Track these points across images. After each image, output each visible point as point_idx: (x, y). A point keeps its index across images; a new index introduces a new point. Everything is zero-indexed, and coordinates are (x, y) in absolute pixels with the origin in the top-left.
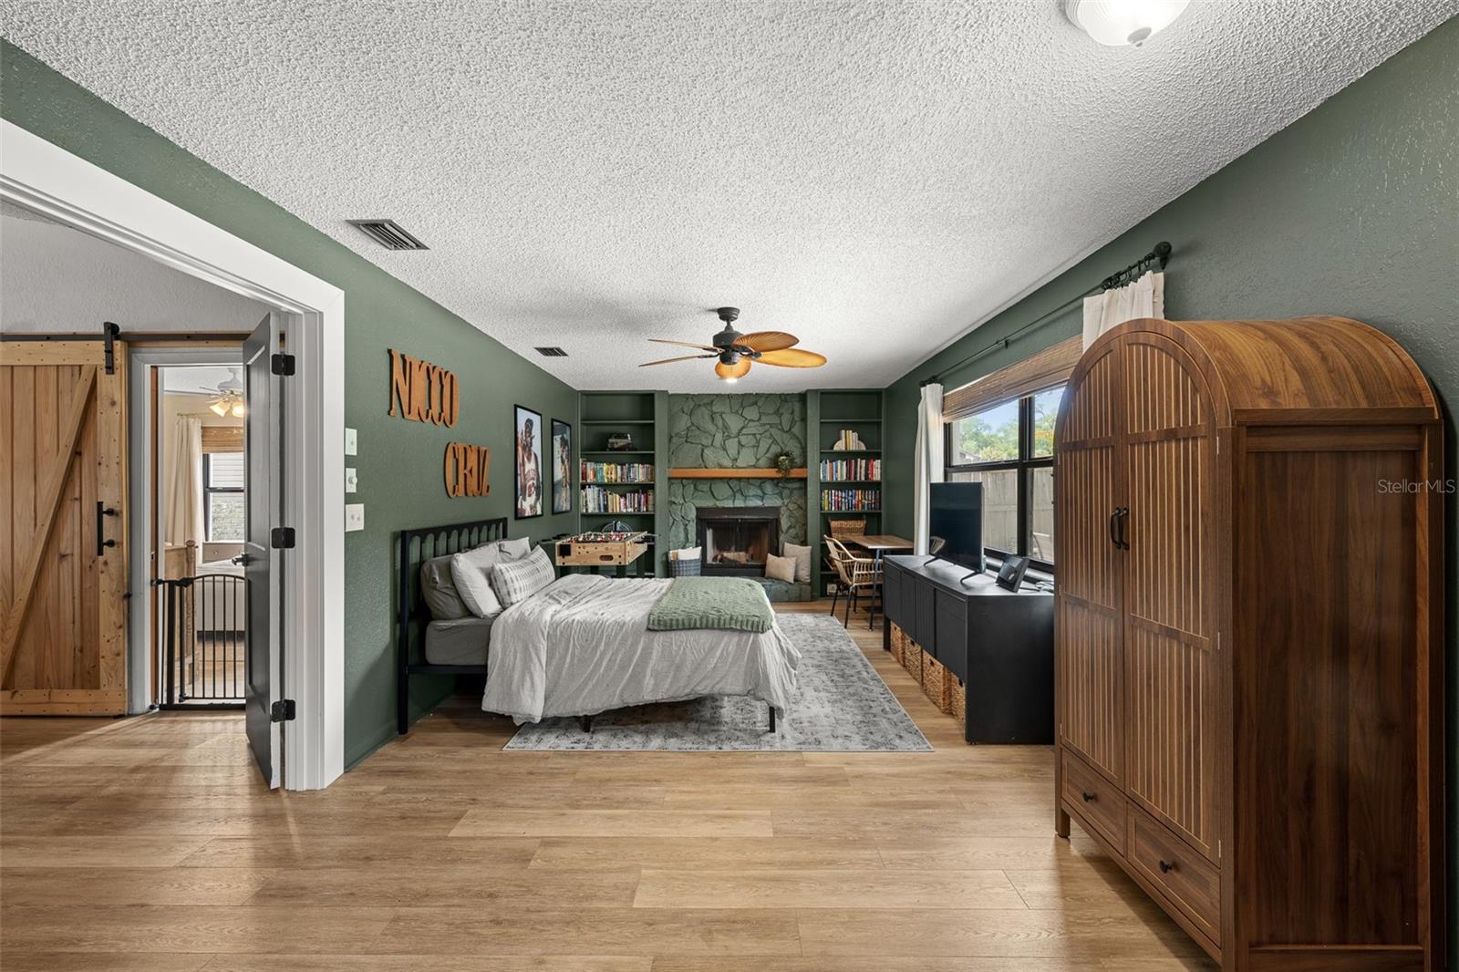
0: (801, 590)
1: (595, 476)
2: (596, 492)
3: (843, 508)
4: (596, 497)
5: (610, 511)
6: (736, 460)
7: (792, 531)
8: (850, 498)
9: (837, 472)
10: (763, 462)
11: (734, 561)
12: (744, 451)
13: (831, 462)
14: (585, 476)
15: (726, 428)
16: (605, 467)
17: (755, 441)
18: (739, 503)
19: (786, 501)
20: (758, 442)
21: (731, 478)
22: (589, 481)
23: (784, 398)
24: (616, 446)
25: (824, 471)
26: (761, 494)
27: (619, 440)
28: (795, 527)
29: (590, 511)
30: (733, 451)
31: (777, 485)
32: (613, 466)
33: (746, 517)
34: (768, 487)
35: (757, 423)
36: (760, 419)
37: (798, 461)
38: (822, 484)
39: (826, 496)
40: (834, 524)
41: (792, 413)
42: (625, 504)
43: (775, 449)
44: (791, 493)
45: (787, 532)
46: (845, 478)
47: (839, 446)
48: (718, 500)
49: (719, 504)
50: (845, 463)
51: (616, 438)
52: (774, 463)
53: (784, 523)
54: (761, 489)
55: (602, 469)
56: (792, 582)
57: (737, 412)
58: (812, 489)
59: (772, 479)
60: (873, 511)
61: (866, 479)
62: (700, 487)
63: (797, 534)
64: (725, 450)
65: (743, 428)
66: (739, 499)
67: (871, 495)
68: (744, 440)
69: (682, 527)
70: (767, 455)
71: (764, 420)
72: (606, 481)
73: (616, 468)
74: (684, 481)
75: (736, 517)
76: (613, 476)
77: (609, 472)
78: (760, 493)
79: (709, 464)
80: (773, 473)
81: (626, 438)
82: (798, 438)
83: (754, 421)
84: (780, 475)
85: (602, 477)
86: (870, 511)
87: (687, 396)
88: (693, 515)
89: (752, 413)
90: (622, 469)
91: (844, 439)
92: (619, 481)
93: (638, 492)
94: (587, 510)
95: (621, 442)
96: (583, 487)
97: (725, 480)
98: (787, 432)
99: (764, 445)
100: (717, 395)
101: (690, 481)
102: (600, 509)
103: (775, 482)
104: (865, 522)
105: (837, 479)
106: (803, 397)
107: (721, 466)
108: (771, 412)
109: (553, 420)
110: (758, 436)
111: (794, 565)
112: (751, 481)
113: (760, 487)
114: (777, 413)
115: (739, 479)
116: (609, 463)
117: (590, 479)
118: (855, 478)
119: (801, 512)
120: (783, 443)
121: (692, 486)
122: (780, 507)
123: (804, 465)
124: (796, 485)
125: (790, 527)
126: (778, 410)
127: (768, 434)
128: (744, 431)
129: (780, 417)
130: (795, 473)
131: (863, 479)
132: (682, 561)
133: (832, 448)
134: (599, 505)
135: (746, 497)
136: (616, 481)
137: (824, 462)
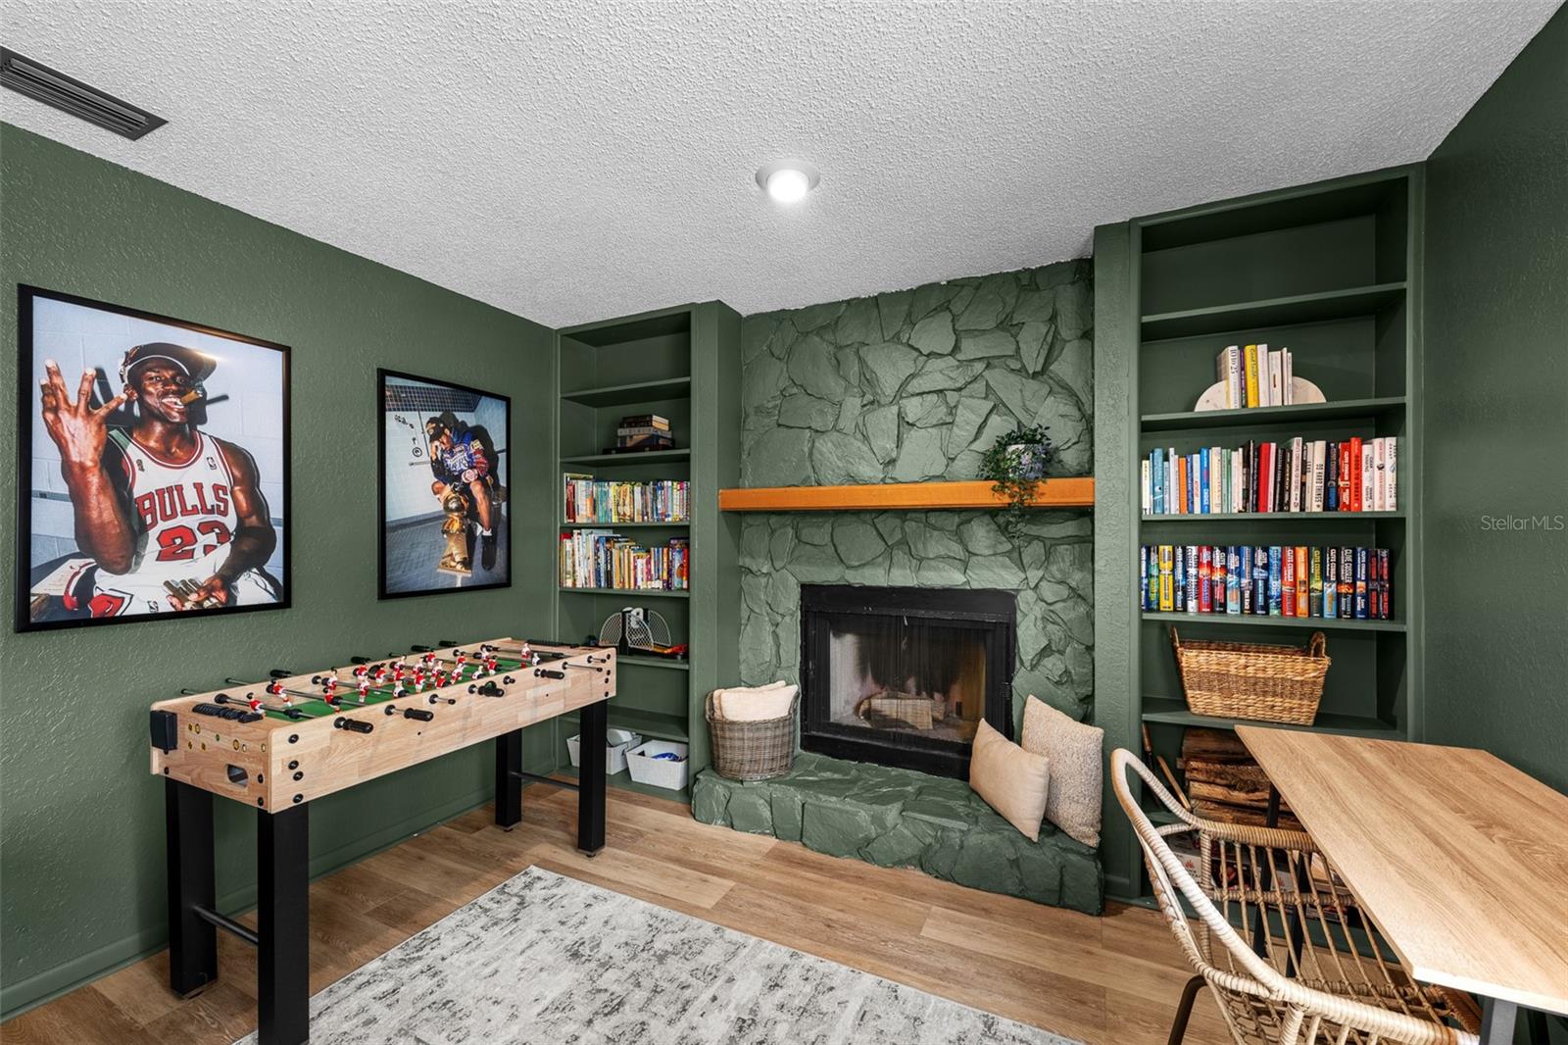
0: (1062, 868)
1: (594, 510)
2: (591, 544)
3: (1233, 606)
4: (591, 554)
5: (616, 586)
6: (893, 462)
7: (1053, 665)
8: (1259, 574)
9: (1206, 484)
10: (968, 463)
11: (898, 723)
12: (913, 437)
13: (1181, 454)
14: (572, 511)
15: (868, 380)
16: (612, 488)
17: (943, 409)
18: (902, 577)
19: (1034, 575)
20: (952, 410)
21: (882, 511)
22: (579, 520)
23: (1027, 283)
24: (629, 444)
25: (1159, 486)
26: (962, 554)
27: (634, 430)
28: (1061, 653)
29: (579, 585)
30: (885, 444)
31: (1003, 530)
32: (628, 487)
33: (922, 613)
34: (981, 535)
35: (951, 361)
36: (956, 349)
37: (1070, 458)
38: (1145, 525)
39: (1167, 566)
40: (1193, 660)
41: (1053, 319)
42: (649, 572)
43: (999, 426)
44: (1048, 554)
45: (1033, 667)
46: (1237, 503)
47: (1218, 399)
48: (848, 567)
49: (856, 578)
50: (1237, 457)
51: (630, 425)
52: (994, 465)
53: (1029, 637)
54: (962, 542)
55: (606, 493)
56: (1035, 837)
57: (896, 338)
58: (1115, 538)
59: (991, 512)
60: (1359, 625)
61: (1326, 507)
62: (806, 534)
63: (1066, 672)
64: (866, 438)
65: (913, 376)
66: (903, 567)
67: (1353, 566)
68: (913, 408)
69: (769, 628)
70: (976, 446)
71: (970, 349)
72: (615, 519)
73: (633, 492)
74: (773, 520)
75: (894, 613)
76: (628, 510)
77: (623, 500)
78: (956, 549)
79: (827, 474)
80: (983, 494)
81: (649, 423)
82: (1071, 393)
83: (941, 355)
84: (1006, 500)
85: (607, 512)
86: (1345, 624)
87: (781, 317)
88: (791, 601)
89: (935, 335)
90: (643, 493)
91: (1233, 377)
92: (638, 519)
93: (668, 545)
94: (574, 583)
95: (639, 434)
96: (568, 533)
97: (868, 518)
98: (1035, 375)
99: (969, 415)
100: (848, 302)
101: (787, 519)
102: (598, 580)
103: (1001, 520)
104: (1326, 661)
105: (1206, 508)
106: (1082, 271)
107: (853, 480)
108: (991, 324)
109: (383, 374)
110: (952, 397)
111: (1042, 782)
112: (932, 519)
113: (959, 537)
114: (1008, 326)
115: (902, 513)
116: (622, 480)
117: (584, 514)
118: (1282, 504)
119: (1082, 609)
120: (1027, 410)
121: (790, 532)
122: (1018, 591)
123: (1087, 471)
124: (1069, 528)
125: (1046, 651)
126: (1010, 316)
127: (980, 386)
128: (915, 386)
129: (1015, 336)
130: (1053, 492)
131: (1315, 506)
132: (733, 723)
133: (1191, 408)
134: (597, 572)
135: (921, 560)
136: (632, 520)
137: (1158, 452)
